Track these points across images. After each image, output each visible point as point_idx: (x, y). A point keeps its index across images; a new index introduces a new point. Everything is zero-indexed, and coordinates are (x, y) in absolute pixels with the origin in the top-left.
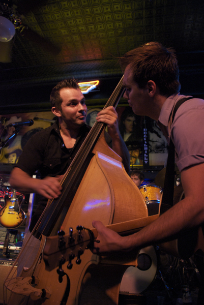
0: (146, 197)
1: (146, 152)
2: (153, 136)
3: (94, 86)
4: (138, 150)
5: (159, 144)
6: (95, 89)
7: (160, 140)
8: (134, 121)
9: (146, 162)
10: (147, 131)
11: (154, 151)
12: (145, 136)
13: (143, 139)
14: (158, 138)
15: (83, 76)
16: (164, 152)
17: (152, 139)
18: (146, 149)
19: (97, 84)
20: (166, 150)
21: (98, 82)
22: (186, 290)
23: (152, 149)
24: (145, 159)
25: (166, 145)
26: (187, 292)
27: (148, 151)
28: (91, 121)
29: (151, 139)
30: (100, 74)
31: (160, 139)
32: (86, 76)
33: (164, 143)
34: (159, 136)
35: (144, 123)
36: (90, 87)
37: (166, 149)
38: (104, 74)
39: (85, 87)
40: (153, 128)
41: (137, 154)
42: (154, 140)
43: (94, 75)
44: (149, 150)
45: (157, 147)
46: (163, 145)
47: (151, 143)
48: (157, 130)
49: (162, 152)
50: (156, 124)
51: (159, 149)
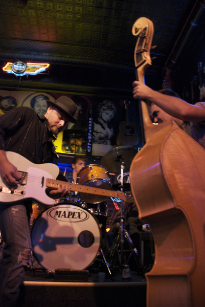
0: (92, 175)
1: (90, 141)
2: (97, 127)
4: (81, 139)
5: (102, 135)
6: (44, 72)
7: (104, 131)
8: (80, 110)
9: (89, 151)
10: (93, 121)
11: (97, 141)
12: (90, 125)
13: (88, 128)
14: (102, 129)
15: (33, 56)
16: (106, 144)
18: (90, 137)
19: (48, 66)
20: (109, 142)
21: (48, 65)
23: (96, 139)
24: (88, 147)
25: (109, 137)
26: (127, 267)
27: (91, 140)
28: (36, 104)
29: (95, 129)
30: (51, 58)
32: (37, 57)
33: (108, 134)
34: (104, 128)
35: (91, 112)
36: (39, 69)
37: (109, 141)
38: (55, 58)
39: (34, 68)
40: (98, 119)
41: (80, 143)
42: (98, 131)
43: (44, 57)
44: (93, 140)
45: (101, 138)
46: (107, 136)
47: (94, 134)
48: (102, 122)
49: (105, 143)
50: (101, 115)
51: (102, 140)
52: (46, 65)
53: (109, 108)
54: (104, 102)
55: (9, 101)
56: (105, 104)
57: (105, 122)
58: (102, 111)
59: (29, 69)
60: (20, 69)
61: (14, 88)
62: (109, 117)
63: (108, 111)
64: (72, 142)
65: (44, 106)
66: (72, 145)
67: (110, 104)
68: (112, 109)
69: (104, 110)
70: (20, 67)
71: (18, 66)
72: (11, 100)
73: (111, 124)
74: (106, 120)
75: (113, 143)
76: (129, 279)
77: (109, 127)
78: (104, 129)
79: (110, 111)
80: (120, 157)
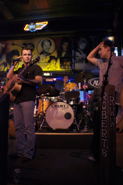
0: (70, 88)
1: (73, 63)
2: (78, 54)
3: (45, 25)
4: (69, 62)
5: (81, 58)
6: (45, 27)
7: (81, 56)
8: (67, 45)
9: (73, 68)
10: (74, 51)
12: (73, 54)
15: (38, 18)
16: (83, 63)
18: (73, 61)
19: (47, 24)
20: (84, 61)
22: (85, 127)
23: (77, 61)
24: (73, 67)
28: (44, 45)
29: (76, 55)
30: (48, 17)
32: (40, 18)
33: (83, 57)
34: (81, 54)
35: (73, 46)
36: (42, 26)
38: (51, 17)
39: (40, 26)
40: (78, 49)
41: (69, 64)
42: (78, 56)
43: (45, 18)
44: (75, 62)
45: (80, 60)
46: (83, 58)
47: (76, 58)
48: (80, 50)
50: (79, 47)
52: (46, 23)
53: (83, 42)
54: (81, 39)
55: (30, 46)
56: (81, 40)
57: (81, 50)
58: (79, 44)
59: (37, 27)
60: (33, 28)
61: (32, 38)
62: (84, 47)
63: (83, 44)
64: (65, 64)
65: (48, 46)
66: (66, 65)
67: (84, 39)
68: (85, 42)
69: (80, 43)
70: (33, 26)
71: (32, 26)
72: (31, 45)
73: (85, 51)
74: (82, 49)
77: (84, 53)
80: (84, 76)
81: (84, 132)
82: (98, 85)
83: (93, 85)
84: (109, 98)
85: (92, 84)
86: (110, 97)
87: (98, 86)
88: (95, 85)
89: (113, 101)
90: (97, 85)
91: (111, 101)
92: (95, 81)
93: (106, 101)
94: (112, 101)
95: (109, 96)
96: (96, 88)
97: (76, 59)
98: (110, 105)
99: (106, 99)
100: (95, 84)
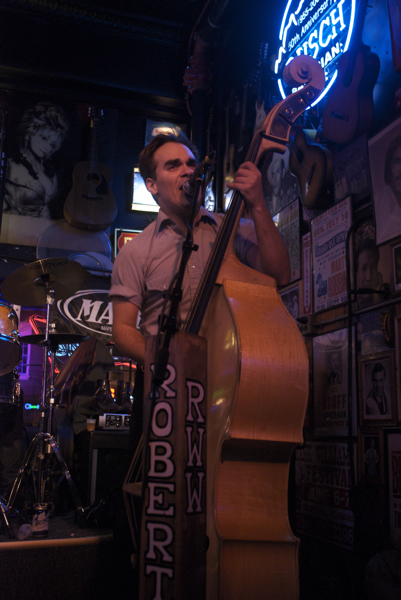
2: (18, 173)
5: (30, 194)
7: (34, 184)
11: (16, 208)
14: (31, 178)
16: (39, 216)
17: (16, 179)
20: (45, 211)
22: (41, 508)
25: (47, 198)
26: (42, 511)
29: (12, 178)
31: (36, 181)
33: (44, 192)
34: (34, 176)
37: (45, 208)
40: (22, 151)
42: (21, 182)
44: (4, 206)
45: (26, 201)
46: (40, 197)
47: (11, 189)
48: (30, 159)
49: (36, 214)
50: (29, 142)
51: (29, 206)
53: (50, 124)
54: (39, 108)
56: (40, 113)
57: (38, 158)
58: (31, 129)
62: (50, 148)
63: (46, 133)
67: (53, 113)
68: (58, 126)
69: (37, 127)
73: (54, 165)
74: (41, 155)
75: (56, 214)
76: (45, 535)
77: (49, 173)
78: (36, 178)
79: (53, 133)
80: (45, 278)
81: (34, 536)
82: (99, 321)
83: (77, 320)
84: (187, 387)
85: (75, 317)
86: (190, 384)
87: (97, 327)
88: (84, 319)
89: (199, 404)
90: (92, 319)
91: (191, 400)
92: (86, 304)
93: (172, 401)
94: (196, 401)
95: (188, 380)
96: (89, 332)
97: (8, 193)
98: (190, 418)
99: (170, 394)
100: (86, 313)
